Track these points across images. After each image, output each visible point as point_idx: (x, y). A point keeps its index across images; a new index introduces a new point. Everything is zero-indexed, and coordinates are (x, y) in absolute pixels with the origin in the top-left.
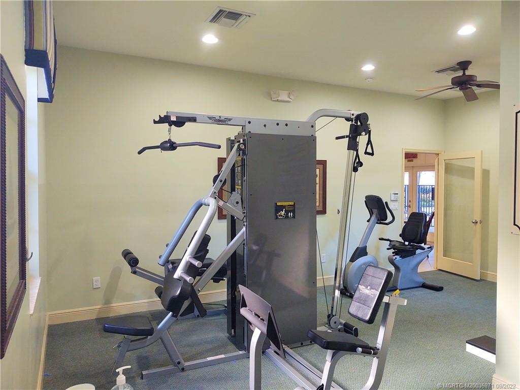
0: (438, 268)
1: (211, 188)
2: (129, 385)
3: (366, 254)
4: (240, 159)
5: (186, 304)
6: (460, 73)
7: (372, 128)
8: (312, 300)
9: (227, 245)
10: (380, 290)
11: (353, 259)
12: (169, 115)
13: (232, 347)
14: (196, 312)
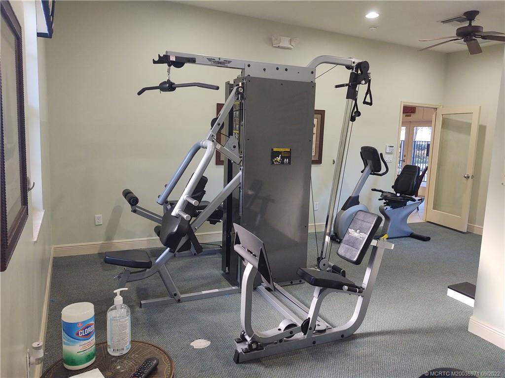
0: (428, 220)
1: (208, 131)
2: (126, 305)
3: (358, 203)
4: (239, 103)
5: (183, 240)
6: (466, 24)
7: (372, 77)
8: (304, 244)
9: (224, 187)
10: (368, 234)
11: (345, 208)
12: (168, 54)
13: (226, 282)
14: (193, 250)
